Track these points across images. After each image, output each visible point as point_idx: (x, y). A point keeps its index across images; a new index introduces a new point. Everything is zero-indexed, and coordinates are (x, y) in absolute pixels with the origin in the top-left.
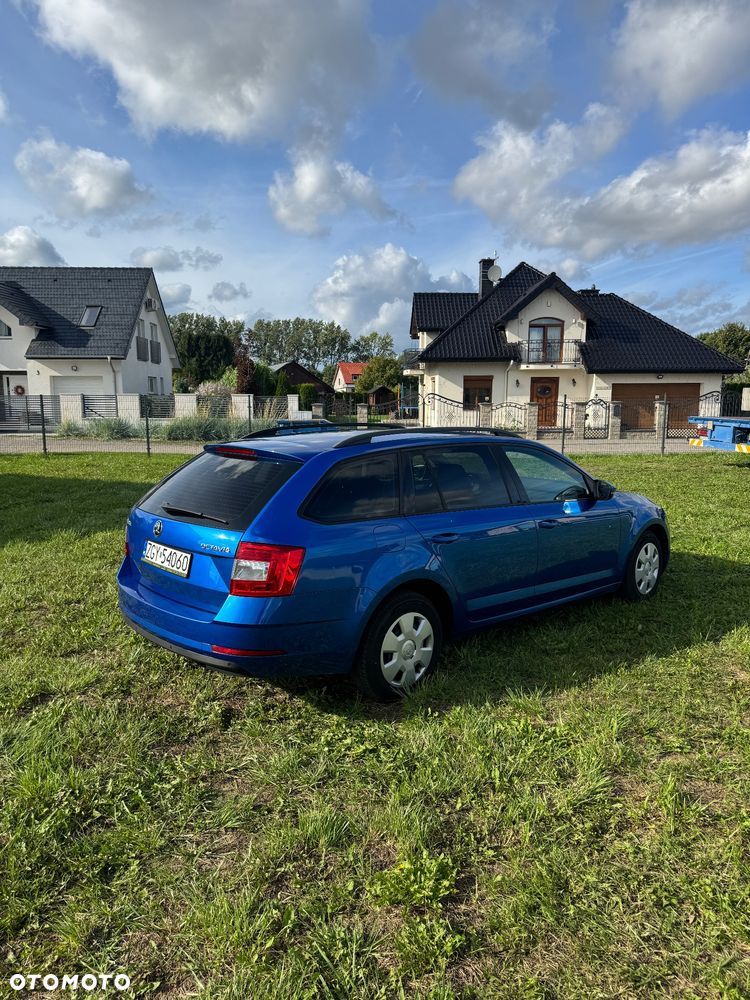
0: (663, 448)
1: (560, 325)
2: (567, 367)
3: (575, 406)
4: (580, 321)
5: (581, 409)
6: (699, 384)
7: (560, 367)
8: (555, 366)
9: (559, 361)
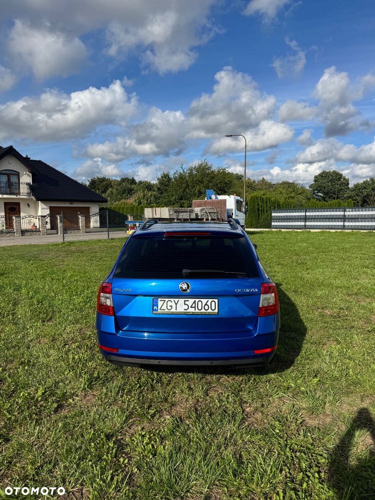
0: (109, 236)
1: (18, 175)
2: (25, 197)
3: (40, 217)
4: (28, 173)
5: (43, 218)
6: (89, 207)
7: (21, 197)
8: (18, 197)
9: (19, 194)
